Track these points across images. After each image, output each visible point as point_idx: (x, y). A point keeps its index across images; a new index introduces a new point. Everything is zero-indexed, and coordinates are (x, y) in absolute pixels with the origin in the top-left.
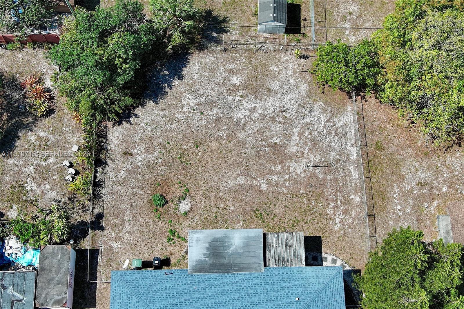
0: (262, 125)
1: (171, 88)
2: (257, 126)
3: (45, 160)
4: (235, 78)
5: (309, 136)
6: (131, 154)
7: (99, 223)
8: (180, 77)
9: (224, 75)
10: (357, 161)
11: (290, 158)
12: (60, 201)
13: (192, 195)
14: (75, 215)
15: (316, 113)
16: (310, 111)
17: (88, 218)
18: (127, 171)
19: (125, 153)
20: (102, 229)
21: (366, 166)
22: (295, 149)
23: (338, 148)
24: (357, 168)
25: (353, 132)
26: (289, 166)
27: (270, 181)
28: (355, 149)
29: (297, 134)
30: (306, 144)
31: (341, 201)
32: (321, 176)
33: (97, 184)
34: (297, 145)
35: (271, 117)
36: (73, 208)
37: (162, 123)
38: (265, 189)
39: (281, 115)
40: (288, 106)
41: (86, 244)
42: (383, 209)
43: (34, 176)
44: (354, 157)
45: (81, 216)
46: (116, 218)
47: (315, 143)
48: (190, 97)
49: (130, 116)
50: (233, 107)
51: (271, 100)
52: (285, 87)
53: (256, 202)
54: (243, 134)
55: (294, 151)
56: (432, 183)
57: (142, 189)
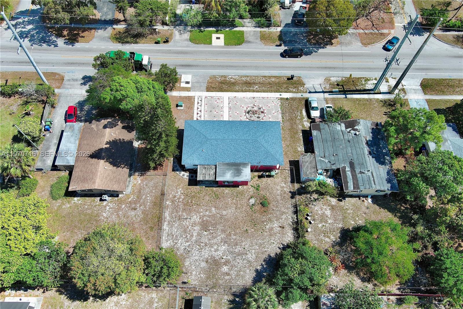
0: (212, 242)
1: (262, 264)
2: (215, 241)
3: (323, 226)
4: (225, 270)
5: (187, 235)
6: (280, 227)
7: (292, 194)
8: (257, 271)
9: (232, 272)
10: (165, 221)
11: (199, 223)
12: (312, 205)
13: (249, 206)
14: (304, 198)
15: (182, 248)
16: (185, 249)
17: (298, 197)
18: (282, 219)
19: (283, 228)
20: (290, 192)
21: (160, 218)
22: (195, 228)
23: (173, 228)
24: (165, 218)
25: (164, 237)
26: (200, 219)
27: (210, 212)
28: (164, 228)
29: (194, 236)
30: (190, 231)
31: (176, 202)
32: (184, 214)
33: (296, 212)
34: (194, 230)
35: (207, 246)
36: (305, 201)
37: (266, 243)
38: (213, 208)
39: (202, 247)
40: (197, 252)
41: (297, 186)
42: (156, 198)
43: (327, 218)
44: (166, 223)
45: (301, 198)
46: (284, 196)
47: (185, 231)
48: (251, 259)
49: (283, 248)
50: (227, 252)
51: (206, 256)
52: (197, 264)
53: (218, 202)
54: (222, 237)
55: (196, 227)
56: (129, 210)
57: (273, 210)
